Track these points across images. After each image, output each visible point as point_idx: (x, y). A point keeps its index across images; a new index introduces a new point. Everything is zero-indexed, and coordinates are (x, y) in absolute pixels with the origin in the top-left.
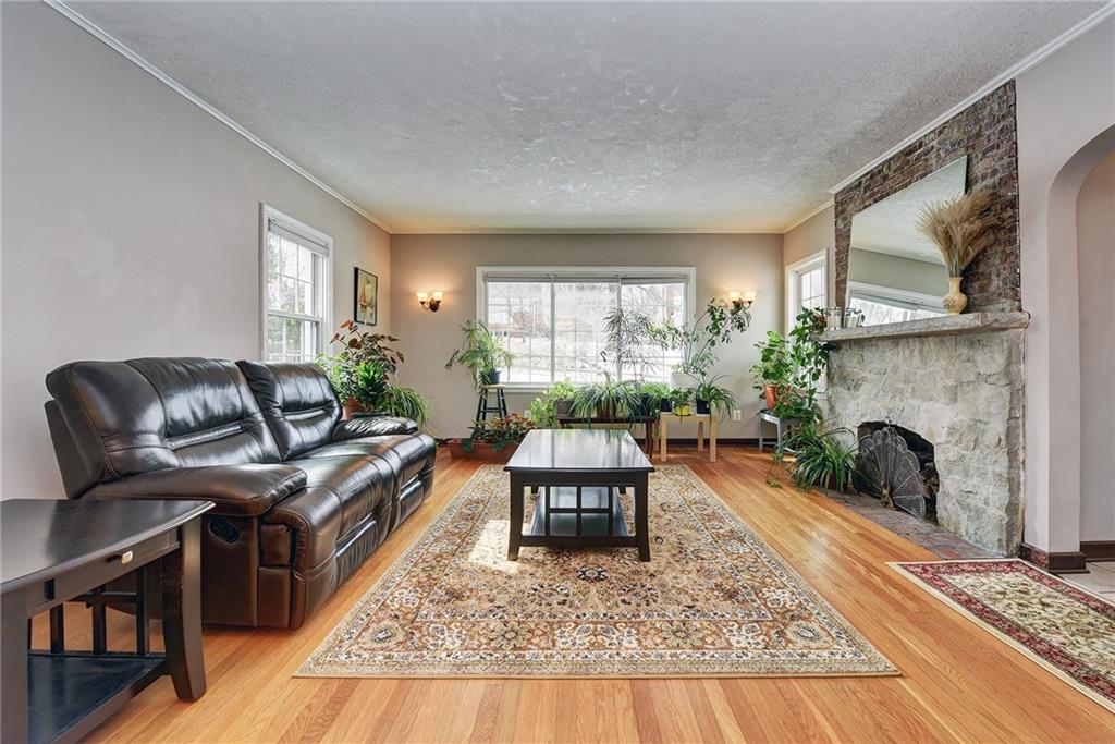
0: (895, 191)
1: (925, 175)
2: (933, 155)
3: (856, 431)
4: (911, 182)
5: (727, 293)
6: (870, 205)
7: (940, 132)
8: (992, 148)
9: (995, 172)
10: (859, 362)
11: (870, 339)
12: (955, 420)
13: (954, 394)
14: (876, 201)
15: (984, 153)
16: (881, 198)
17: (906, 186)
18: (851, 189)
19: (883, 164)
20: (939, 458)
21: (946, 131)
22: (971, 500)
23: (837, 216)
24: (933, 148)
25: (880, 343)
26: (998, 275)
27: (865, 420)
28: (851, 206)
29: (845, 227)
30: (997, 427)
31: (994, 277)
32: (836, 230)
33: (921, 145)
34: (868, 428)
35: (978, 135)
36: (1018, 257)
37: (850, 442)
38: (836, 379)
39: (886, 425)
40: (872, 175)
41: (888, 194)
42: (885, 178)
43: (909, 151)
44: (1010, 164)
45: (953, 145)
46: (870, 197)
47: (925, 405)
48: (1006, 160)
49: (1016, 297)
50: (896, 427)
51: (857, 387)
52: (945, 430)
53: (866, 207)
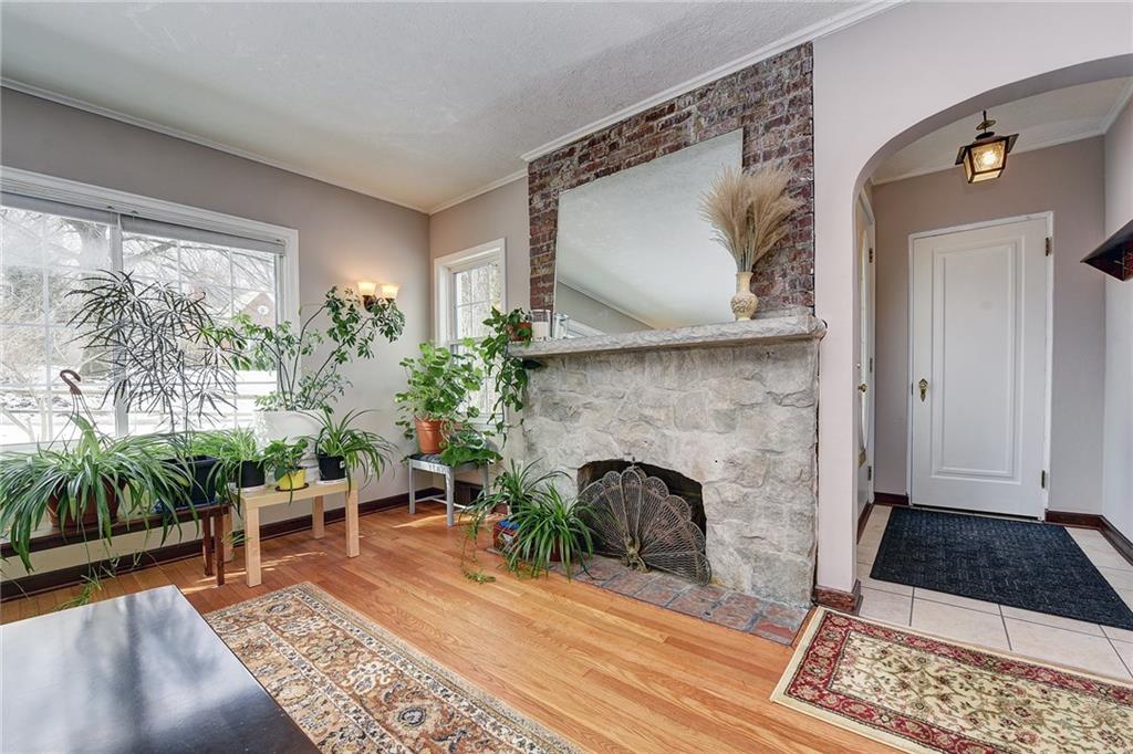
0: (629, 165)
1: (677, 148)
2: (690, 122)
3: (574, 474)
4: (654, 156)
5: (355, 283)
6: (588, 180)
7: (702, 96)
8: (779, 122)
9: (782, 151)
10: (580, 384)
11: (597, 353)
12: (737, 451)
13: (728, 422)
14: (597, 176)
15: (767, 128)
16: (608, 172)
17: (647, 159)
18: (557, 157)
19: (611, 128)
20: (709, 498)
21: (711, 95)
22: (755, 547)
23: (532, 191)
24: (689, 114)
25: (612, 358)
26: (784, 276)
27: (590, 459)
28: (557, 180)
29: (546, 206)
30: (794, 458)
31: (778, 278)
32: (532, 211)
33: (672, 108)
34: (595, 470)
35: (758, 103)
36: (812, 254)
37: (568, 492)
38: (536, 408)
39: (629, 464)
40: (593, 141)
41: (618, 168)
42: (614, 146)
43: (653, 115)
44: (803, 144)
45: (721, 113)
46: (590, 169)
47: (686, 436)
48: (799, 138)
49: (809, 303)
50: (640, 465)
51: (576, 415)
52: (721, 465)
53: (581, 183)
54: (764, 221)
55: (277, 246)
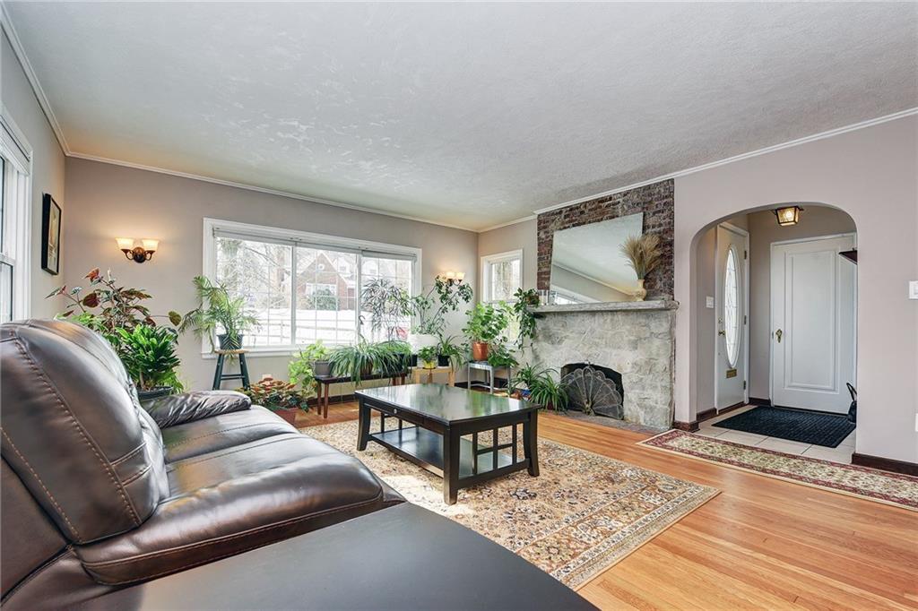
0: (590, 222)
1: (613, 217)
2: (619, 206)
3: (559, 371)
4: (602, 219)
5: (445, 272)
6: (569, 227)
7: (625, 195)
8: (659, 212)
9: (660, 225)
10: (563, 326)
11: (572, 312)
12: (638, 359)
13: (634, 345)
14: (574, 226)
15: (654, 214)
16: (579, 225)
17: (599, 221)
18: (553, 214)
19: (581, 204)
20: (625, 381)
21: (629, 195)
22: (646, 402)
23: (539, 229)
24: (619, 202)
25: (580, 314)
26: (661, 280)
27: (568, 363)
28: (553, 225)
29: (547, 237)
30: (663, 362)
31: (658, 281)
32: (539, 239)
33: (611, 199)
34: (570, 368)
35: (650, 202)
36: (673, 272)
37: (556, 379)
38: (540, 338)
39: (587, 365)
40: (571, 209)
41: (584, 223)
42: (582, 212)
43: (602, 200)
44: (669, 223)
45: (633, 204)
46: (570, 222)
47: (615, 352)
48: (667, 220)
49: (671, 293)
50: (592, 365)
51: (560, 342)
52: (630, 365)
53: (565, 228)
54: (648, 259)
55: (413, 257)
